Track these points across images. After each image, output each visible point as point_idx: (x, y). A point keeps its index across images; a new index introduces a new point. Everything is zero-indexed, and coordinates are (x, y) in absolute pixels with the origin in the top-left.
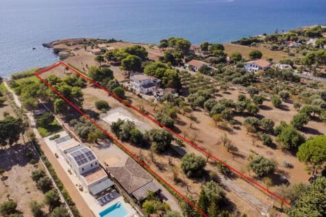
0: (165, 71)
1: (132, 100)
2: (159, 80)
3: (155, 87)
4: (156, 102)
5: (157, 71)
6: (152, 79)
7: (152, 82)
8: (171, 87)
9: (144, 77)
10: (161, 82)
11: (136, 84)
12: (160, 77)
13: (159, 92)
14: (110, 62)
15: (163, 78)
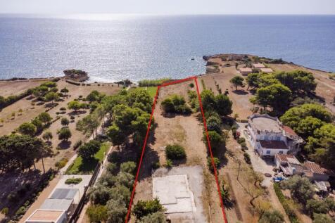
0: (318, 126)
1: (230, 160)
2: (301, 141)
3: (285, 151)
4: (268, 183)
5: (303, 122)
6: (286, 133)
7: (283, 139)
8: (319, 163)
9: (272, 126)
10: (302, 146)
11: (253, 133)
12: (305, 135)
13: (285, 165)
14: (250, 88)
15: (310, 138)
